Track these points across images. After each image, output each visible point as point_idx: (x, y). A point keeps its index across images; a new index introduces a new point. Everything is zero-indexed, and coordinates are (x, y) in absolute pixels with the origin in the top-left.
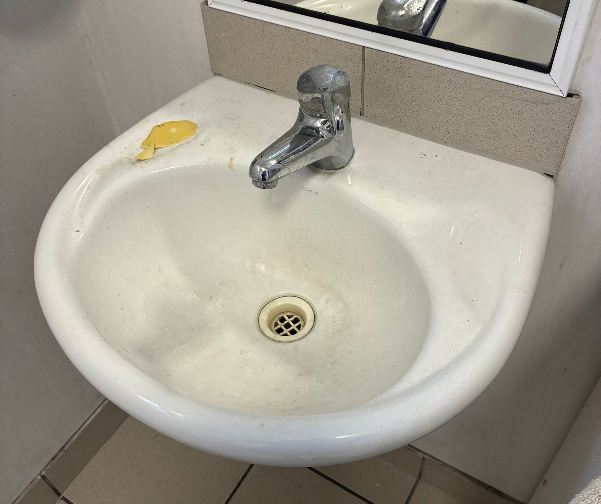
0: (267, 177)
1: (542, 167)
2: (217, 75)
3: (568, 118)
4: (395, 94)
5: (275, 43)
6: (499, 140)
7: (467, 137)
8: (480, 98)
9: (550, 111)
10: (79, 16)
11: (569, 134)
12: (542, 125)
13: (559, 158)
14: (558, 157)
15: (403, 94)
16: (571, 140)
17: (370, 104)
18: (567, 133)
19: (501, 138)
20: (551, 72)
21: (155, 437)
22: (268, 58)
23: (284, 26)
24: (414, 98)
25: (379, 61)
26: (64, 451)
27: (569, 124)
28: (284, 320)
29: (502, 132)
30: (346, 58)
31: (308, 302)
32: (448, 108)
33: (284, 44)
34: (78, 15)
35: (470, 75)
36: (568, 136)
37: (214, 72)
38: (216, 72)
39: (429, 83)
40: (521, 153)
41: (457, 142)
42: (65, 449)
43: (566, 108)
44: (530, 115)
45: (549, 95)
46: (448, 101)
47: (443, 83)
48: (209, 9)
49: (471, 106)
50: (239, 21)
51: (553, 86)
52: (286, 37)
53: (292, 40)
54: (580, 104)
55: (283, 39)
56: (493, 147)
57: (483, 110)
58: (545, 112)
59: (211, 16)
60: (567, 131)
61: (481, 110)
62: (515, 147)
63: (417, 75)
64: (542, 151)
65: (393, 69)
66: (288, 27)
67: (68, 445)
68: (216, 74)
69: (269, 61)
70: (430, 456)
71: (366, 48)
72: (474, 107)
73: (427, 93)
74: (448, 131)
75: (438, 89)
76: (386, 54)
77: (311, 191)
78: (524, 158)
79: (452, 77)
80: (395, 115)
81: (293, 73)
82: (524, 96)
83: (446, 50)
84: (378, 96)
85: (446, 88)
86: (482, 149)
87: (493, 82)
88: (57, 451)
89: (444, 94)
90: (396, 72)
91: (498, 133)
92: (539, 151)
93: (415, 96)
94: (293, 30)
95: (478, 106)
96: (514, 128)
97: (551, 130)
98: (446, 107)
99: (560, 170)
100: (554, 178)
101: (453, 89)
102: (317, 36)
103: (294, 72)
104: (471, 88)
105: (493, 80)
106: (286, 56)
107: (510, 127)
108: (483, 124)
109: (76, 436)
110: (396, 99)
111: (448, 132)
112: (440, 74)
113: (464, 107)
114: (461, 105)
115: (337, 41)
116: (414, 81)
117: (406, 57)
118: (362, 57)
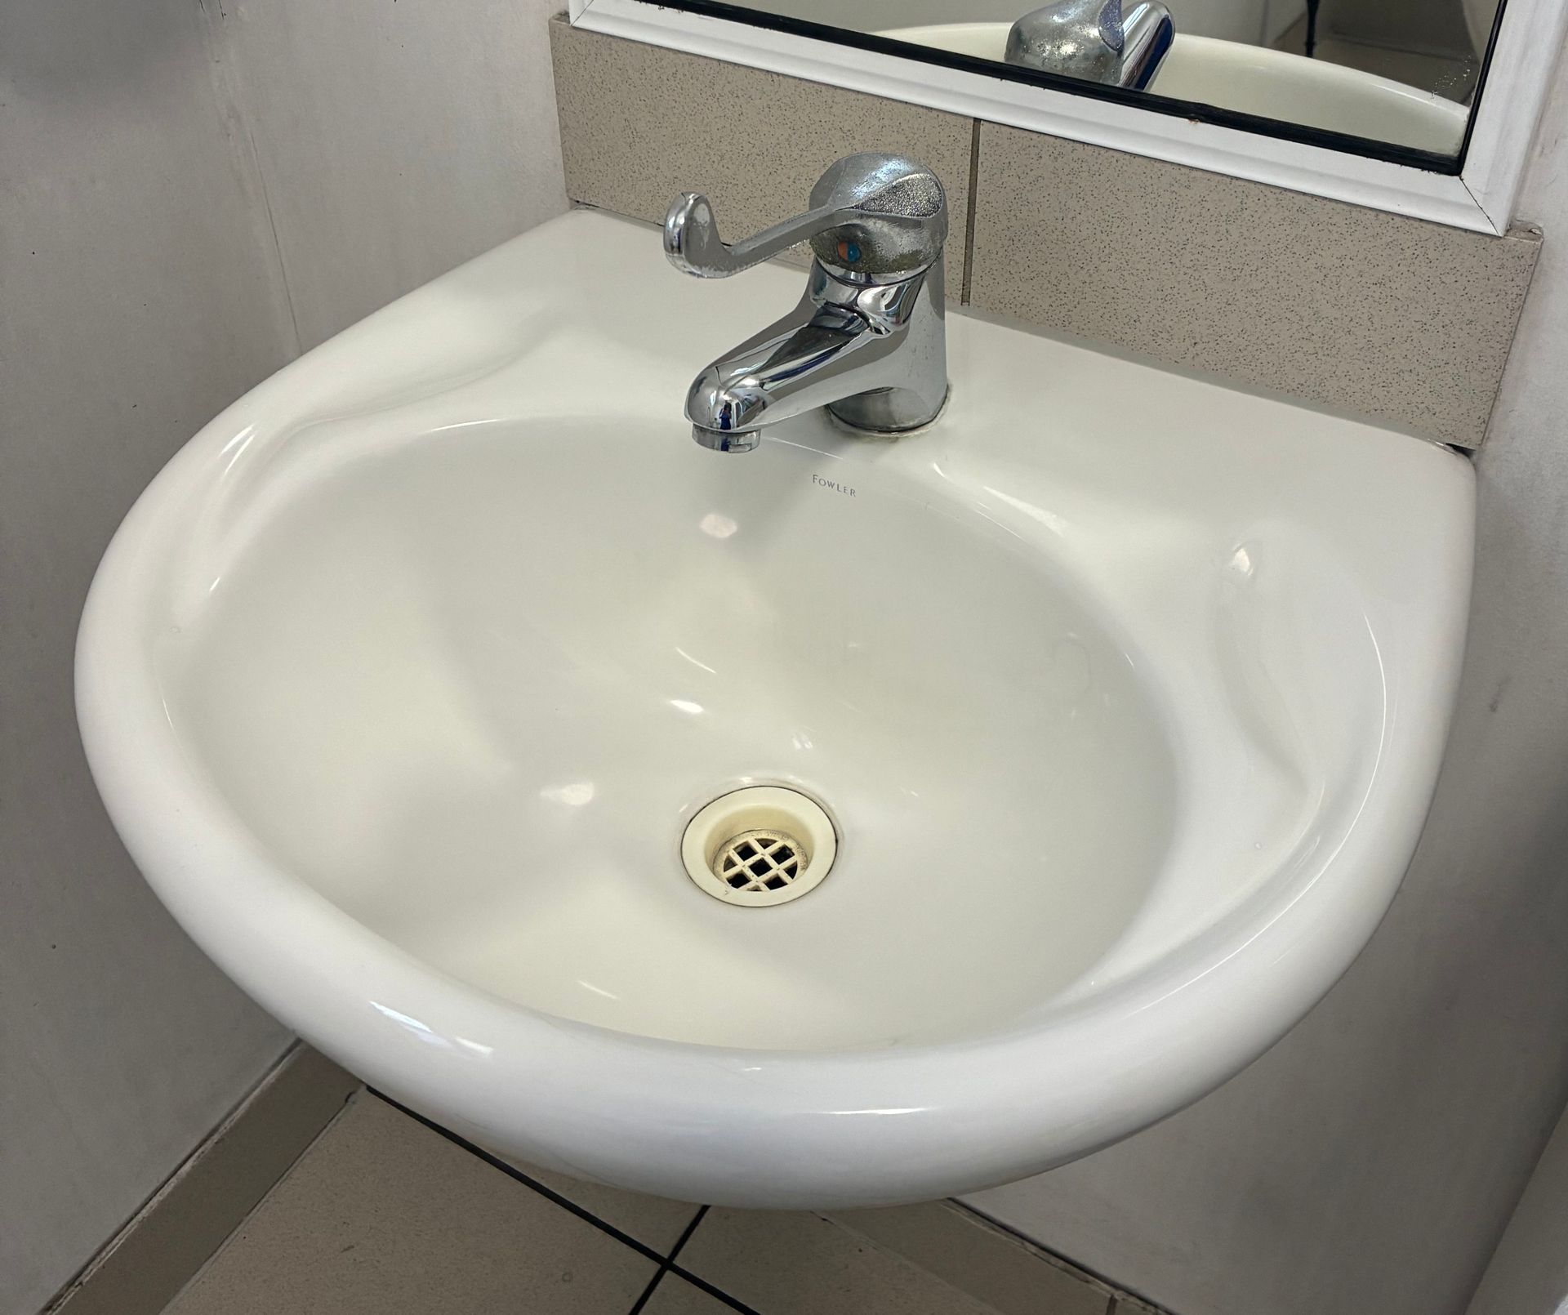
0: (733, 421)
1: (1443, 429)
2: (582, 206)
3: (1510, 292)
4: (1056, 244)
5: (742, 118)
6: (1328, 359)
7: (1245, 353)
8: (1279, 245)
9: (1461, 275)
10: (218, 62)
11: (1512, 335)
12: (1441, 313)
13: (1487, 401)
14: (1485, 399)
15: (1077, 242)
16: (1516, 352)
17: (987, 272)
18: (1506, 332)
19: (1334, 351)
20: (1464, 174)
21: (345, 1250)
22: (722, 157)
23: (768, 71)
24: (1107, 251)
25: (1015, 156)
26: (79, 1287)
27: (1510, 308)
28: (751, 852)
29: (1338, 336)
30: (928, 152)
31: (818, 801)
32: (1196, 275)
33: (767, 120)
34: (217, 59)
35: (1252, 186)
36: (1509, 343)
37: (574, 198)
38: (578, 199)
39: (1146, 211)
40: (1388, 392)
41: (1219, 366)
42: (85, 1279)
43: (1502, 267)
44: (1410, 288)
45: (1459, 232)
46: (1197, 256)
47: (1184, 209)
48: (572, 31)
49: (1257, 269)
50: (648, 62)
51: (1470, 208)
52: (771, 100)
53: (788, 108)
54: (1539, 256)
55: (765, 105)
56: (1314, 376)
57: (1288, 277)
58: (1449, 279)
59: (576, 50)
60: (1508, 329)
61: (1281, 278)
62: (1371, 374)
63: (1115, 190)
64: (1442, 383)
65: (1053, 176)
66: (778, 74)
67: (94, 1269)
68: (577, 204)
69: (723, 166)
70: (1130, 1293)
71: (982, 122)
72: (1264, 269)
73: (1139, 238)
74: (1194, 338)
75: (1170, 227)
76: (1035, 136)
77: (836, 486)
78: (1396, 405)
79: (1208, 192)
80: (1054, 299)
81: (785, 195)
82: (1395, 237)
83: (1193, 122)
84: (1009, 249)
85: (1190, 222)
86: (1283, 385)
87: (1315, 203)
88: (60, 1285)
89: (1185, 238)
90: (1060, 185)
91: (1327, 338)
92: (1433, 384)
93: (1107, 247)
94: (791, 80)
95: (1274, 266)
96: (1370, 323)
97: (1464, 326)
98: (1190, 272)
99: (1488, 438)
100: (1475, 457)
101: (1209, 224)
102: (854, 96)
103: (790, 193)
104: (1257, 221)
105: (1313, 196)
106: (771, 150)
107: (1358, 320)
108: (1288, 315)
109: (118, 1242)
110: (1056, 256)
111: (1193, 341)
112: (1176, 185)
113: (1237, 273)
114: (1228, 265)
115: (906, 106)
116: (1108, 206)
117: (1088, 144)
118: (970, 148)
